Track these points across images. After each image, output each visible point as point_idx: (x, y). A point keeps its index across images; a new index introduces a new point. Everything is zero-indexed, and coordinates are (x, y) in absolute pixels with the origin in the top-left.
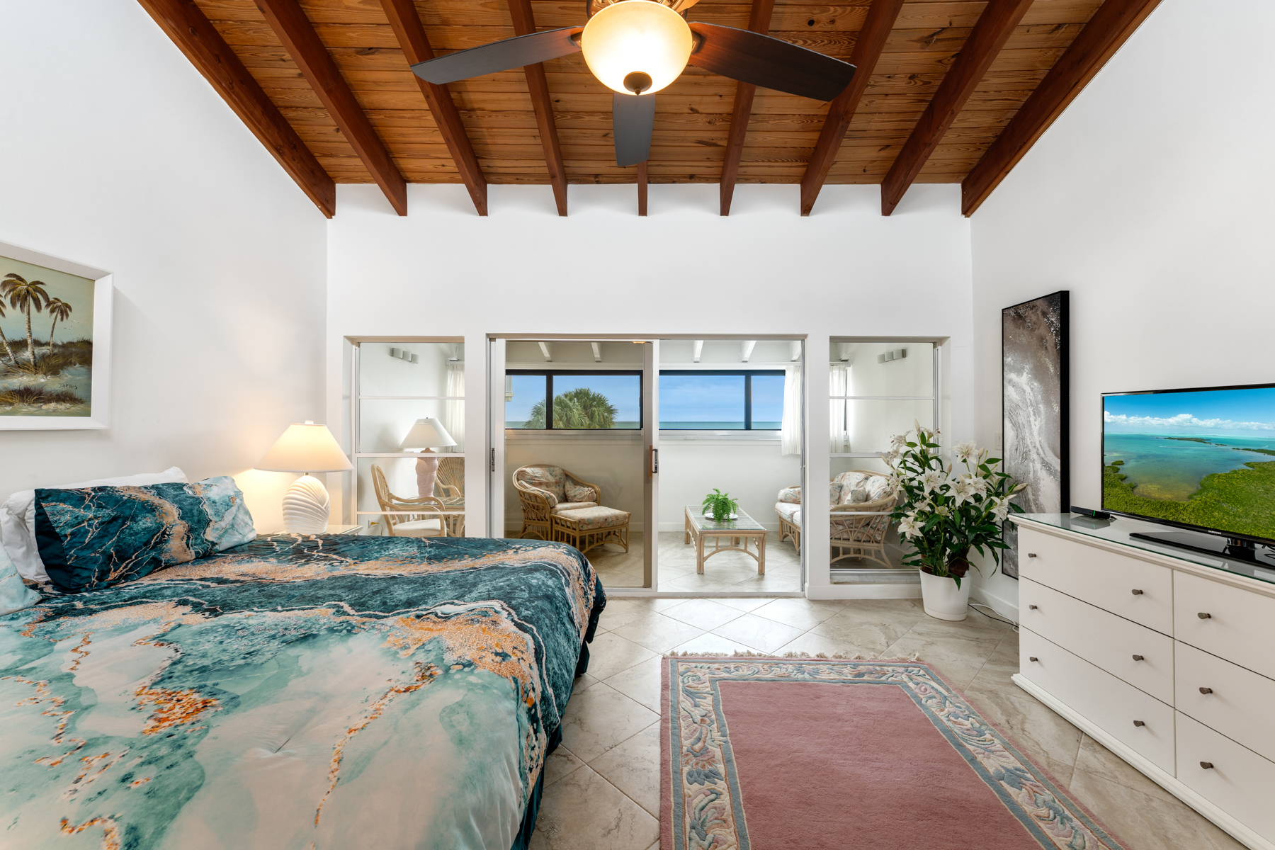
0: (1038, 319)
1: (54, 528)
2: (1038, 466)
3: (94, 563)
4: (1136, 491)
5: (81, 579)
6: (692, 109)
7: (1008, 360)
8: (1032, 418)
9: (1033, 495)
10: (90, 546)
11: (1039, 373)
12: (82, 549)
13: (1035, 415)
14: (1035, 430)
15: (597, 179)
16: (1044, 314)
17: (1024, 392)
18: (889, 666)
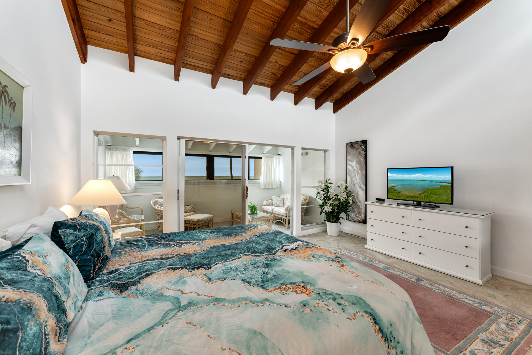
0: (358, 147)
1: (64, 245)
2: (358, 188)
3: (90, 262)
4: (400, 193)
5: (87, 272)
6: (276, 62)
7: (349, 158)
8: (356, 175)
9: (357, 196)
10: (85, 253)
11: (358, 162)
12: (82, 255)
13: (357, 174)
14: (357, 178)
15: (228, 76)
16: (361, 146)
17: (354, 167)
18: (337, 250)
